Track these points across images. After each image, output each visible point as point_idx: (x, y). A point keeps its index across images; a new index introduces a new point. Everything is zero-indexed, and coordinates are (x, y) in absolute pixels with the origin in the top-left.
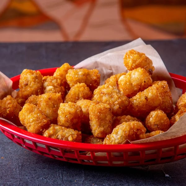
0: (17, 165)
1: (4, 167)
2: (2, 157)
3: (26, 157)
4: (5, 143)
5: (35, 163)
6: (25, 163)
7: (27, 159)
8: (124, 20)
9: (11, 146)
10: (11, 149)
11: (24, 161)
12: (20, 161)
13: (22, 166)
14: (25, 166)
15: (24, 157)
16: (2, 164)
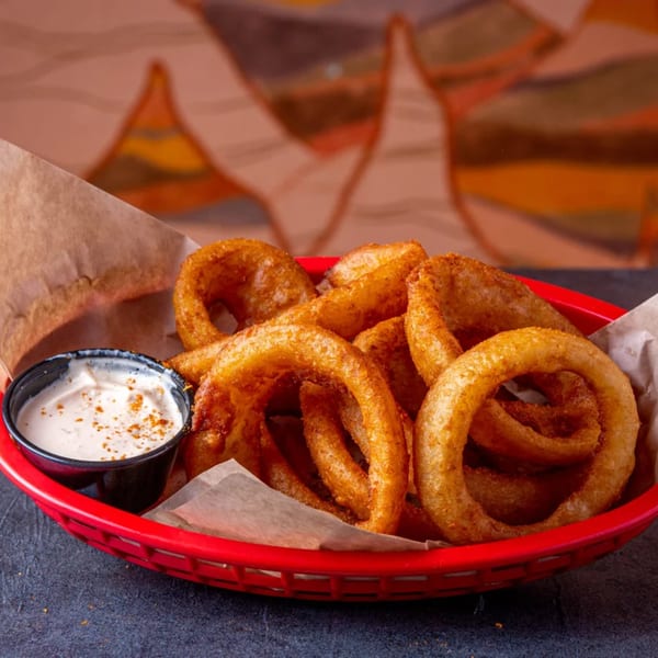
0: (128, 646)
2: (83, 620)
3: (157, 623)
4: (96, 574)
5: (182, 642)
6: (152, 642)
7: (160, 629)
8: (457, 201)
9: (111, 588)
10: (112, 594)
11: (149, 635)
12: (136, 636)
13: (143, 650)
14: (154, 650)
15: (151, 623)
16: (82, 642)
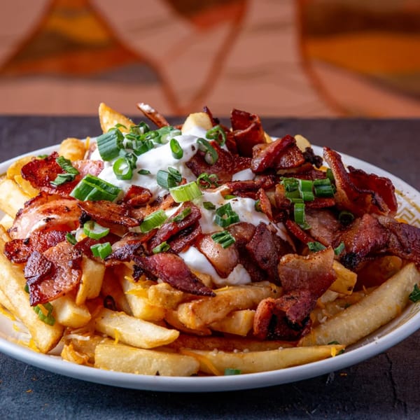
1: (33, 414)
3: (84, 391)
16: (27, 406)
